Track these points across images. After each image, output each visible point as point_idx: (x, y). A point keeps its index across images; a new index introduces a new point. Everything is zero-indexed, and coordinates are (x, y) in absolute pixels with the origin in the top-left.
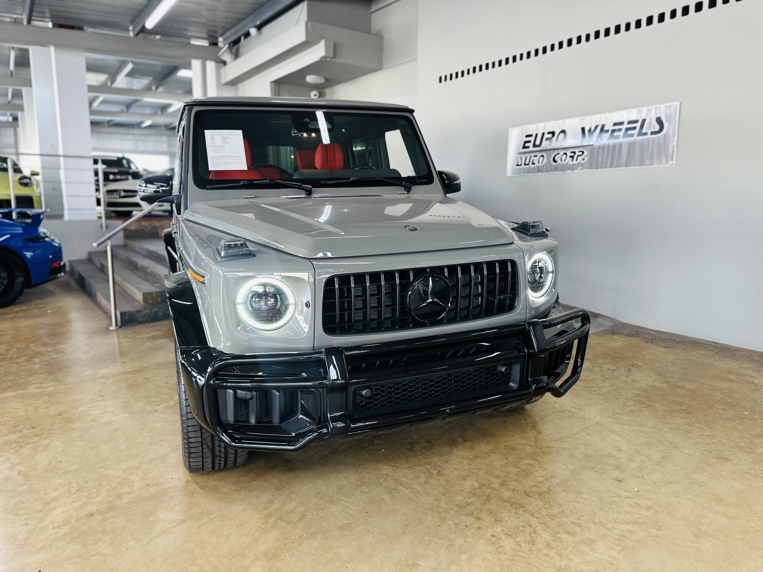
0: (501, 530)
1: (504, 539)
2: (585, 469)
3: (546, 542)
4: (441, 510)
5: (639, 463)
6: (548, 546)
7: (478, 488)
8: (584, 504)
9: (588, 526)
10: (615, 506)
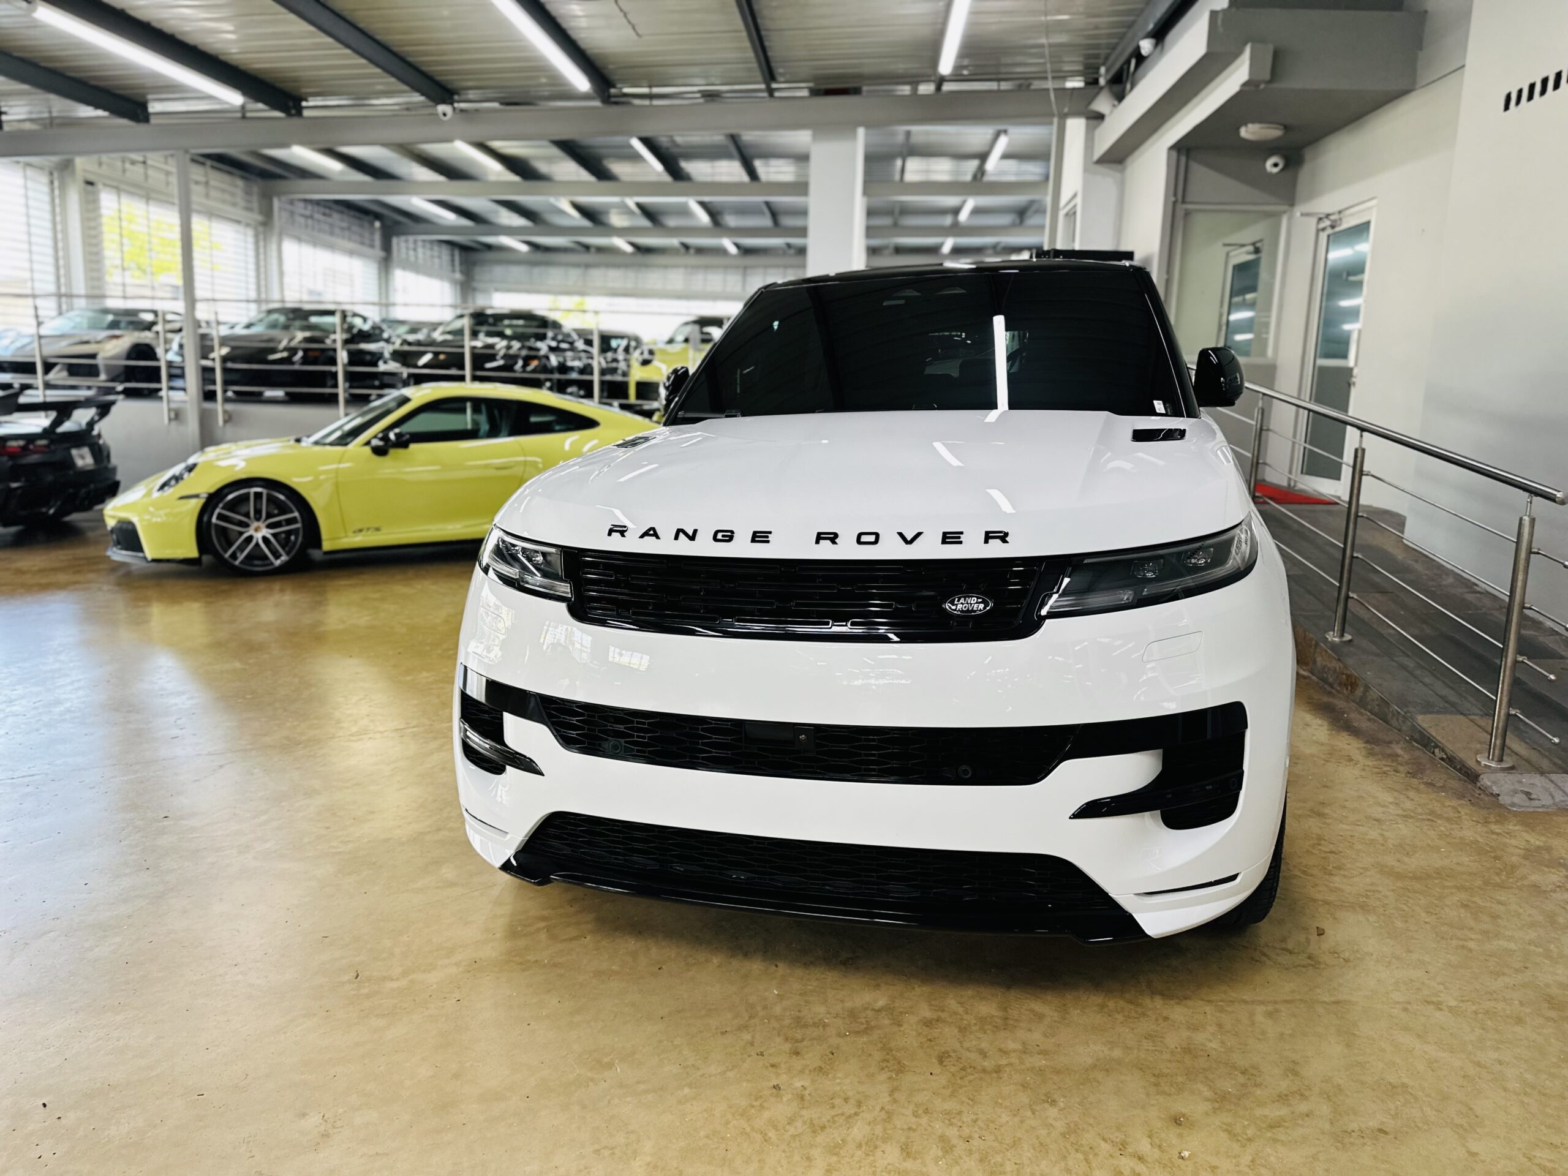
0: (802, 1086)
1: (784, 1099)
2: (1141, 1069)
3: (843, 1140)
4: (761, 1014)
5: (1293, 1113)
6: (834, 1149)
7: (873, 1010)
8: (1022, 1122)
9: (961, 1158)
10: (1080, 1156)
